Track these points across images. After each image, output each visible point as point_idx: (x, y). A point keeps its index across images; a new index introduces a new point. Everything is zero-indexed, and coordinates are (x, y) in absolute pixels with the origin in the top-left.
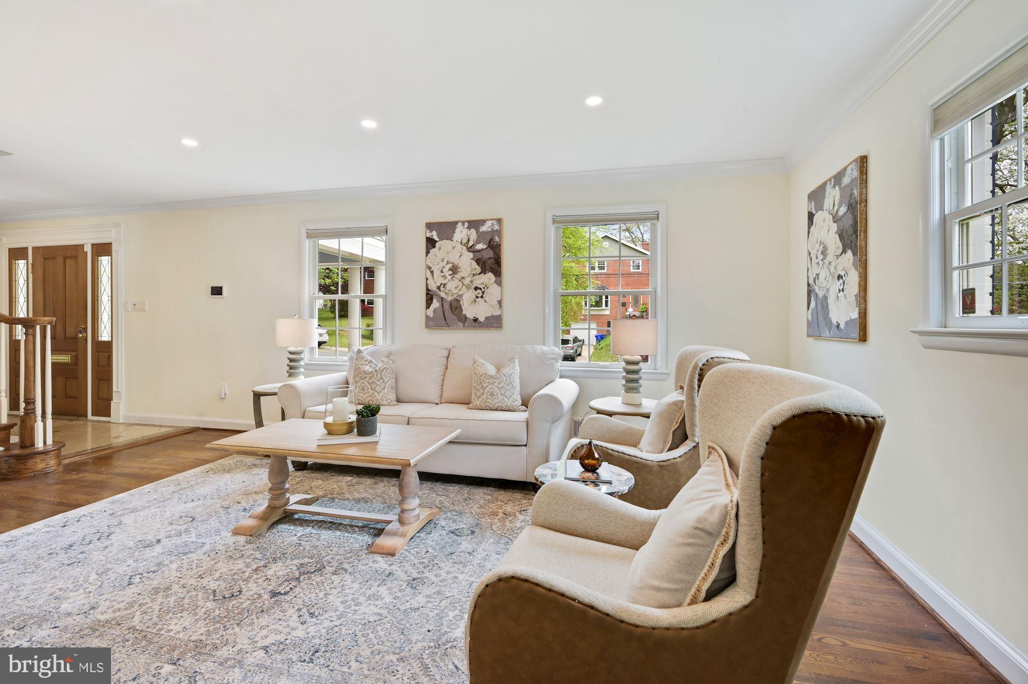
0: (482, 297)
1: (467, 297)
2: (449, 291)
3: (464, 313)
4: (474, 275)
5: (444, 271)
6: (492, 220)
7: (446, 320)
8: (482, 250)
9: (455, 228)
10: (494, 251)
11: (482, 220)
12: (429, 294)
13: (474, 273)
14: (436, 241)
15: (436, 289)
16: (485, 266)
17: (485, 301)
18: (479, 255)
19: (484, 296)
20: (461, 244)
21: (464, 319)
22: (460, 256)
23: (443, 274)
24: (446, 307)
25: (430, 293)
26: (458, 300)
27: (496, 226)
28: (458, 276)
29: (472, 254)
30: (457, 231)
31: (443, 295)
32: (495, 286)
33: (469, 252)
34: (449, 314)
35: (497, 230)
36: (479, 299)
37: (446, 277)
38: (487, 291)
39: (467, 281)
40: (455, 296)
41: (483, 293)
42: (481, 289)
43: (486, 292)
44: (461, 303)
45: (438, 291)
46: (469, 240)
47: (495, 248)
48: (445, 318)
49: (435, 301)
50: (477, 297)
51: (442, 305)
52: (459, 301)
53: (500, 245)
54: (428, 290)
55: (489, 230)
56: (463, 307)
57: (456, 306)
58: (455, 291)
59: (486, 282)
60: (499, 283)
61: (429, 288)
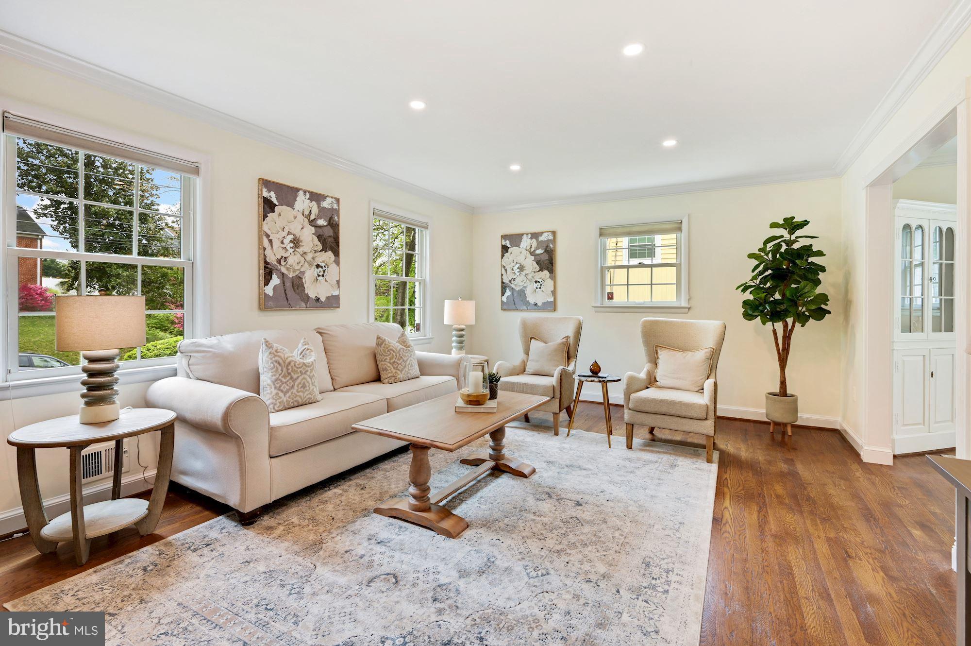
0: (323, 276)
1: (310, 274)
2: (291, 266)
3: (306, 292)
4: (316, 252)
5: (284, 242)
6: (332, 198)
7: (288, 300)
8: (324, 226)
9: (296, 196)
10: (333, 230)
11: (323, 195)
12: (267, 268)
13: (316, 249)
14: (276, 205)
15: (275, 263)
16: (326, 243)
17: (326, 281)
18: (320, 231)
19: (325, 274)
20: (303, 214)
21: (306, 299)
22: (302, 228)
23: (284, 246)
24: (288, 285)
25: (269, 266)
26: (299, 277)
27: (335, 205)
28: (300, 250)
29: (313, 228)
30: (298, 199)
31: (283, 270)
32: (334, 265)
33: (311, 225)
34: (290, 293)
35: (336, 209)
36: (320, 278)
37: (287, 250)
38: (328, 270)
39: (309, 257)
40: (297, 273)
41: (324, 271)
42: (322, 267)
43: (326, 271)
44: (304, 281)
45: (278, 265)
46: (310, 212)
47: (334, 226)
48: (287, 298)
49: (274, 276)
50: (319, 276)
51: (284, 283)
52: (301, 278)
53: (338, 225)
54: (266, 262)
55: (330, 207)
56: (306, 286)
57: (297, 284)
58: (297, 267)
59: (327, 260)
60: (337, 262)
61: (268, 260)
